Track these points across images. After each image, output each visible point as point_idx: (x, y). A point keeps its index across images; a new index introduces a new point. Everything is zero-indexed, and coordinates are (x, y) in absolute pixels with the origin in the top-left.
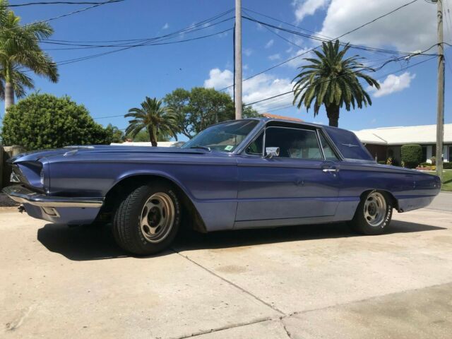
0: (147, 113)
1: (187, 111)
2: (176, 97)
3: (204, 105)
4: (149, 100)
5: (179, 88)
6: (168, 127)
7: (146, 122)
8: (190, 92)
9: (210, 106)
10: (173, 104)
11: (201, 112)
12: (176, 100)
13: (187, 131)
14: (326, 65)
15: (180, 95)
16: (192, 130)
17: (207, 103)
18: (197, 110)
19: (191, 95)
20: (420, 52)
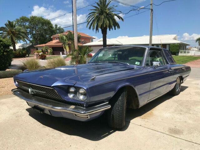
0: (8, 29)
1: (28, 28)
2: (21, 20)
3: (37, 25)
4: (9, 22)
5: (23, 16)
6: (21, 37)
7: (8, 34)
8: (29, 18)
9: (40, 25)
10: (20, 24)
11: (36, 29)
12: (21, 22)
13: (28, 38)
14: (101, 9)
15: (24, 19)
16: (31, 37)
17: (38, 24)
18: (33, 28)
19: (30, 20)
20: (143, 7)
